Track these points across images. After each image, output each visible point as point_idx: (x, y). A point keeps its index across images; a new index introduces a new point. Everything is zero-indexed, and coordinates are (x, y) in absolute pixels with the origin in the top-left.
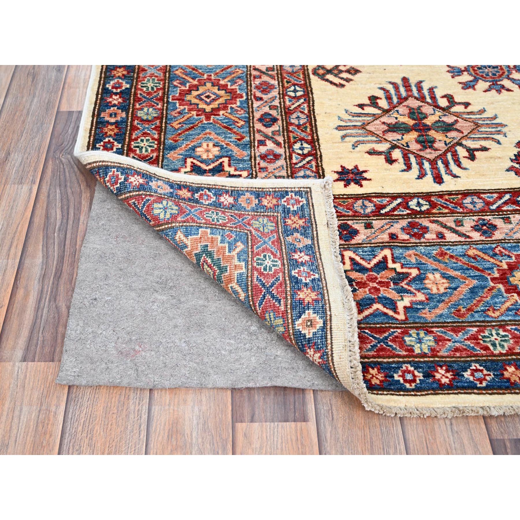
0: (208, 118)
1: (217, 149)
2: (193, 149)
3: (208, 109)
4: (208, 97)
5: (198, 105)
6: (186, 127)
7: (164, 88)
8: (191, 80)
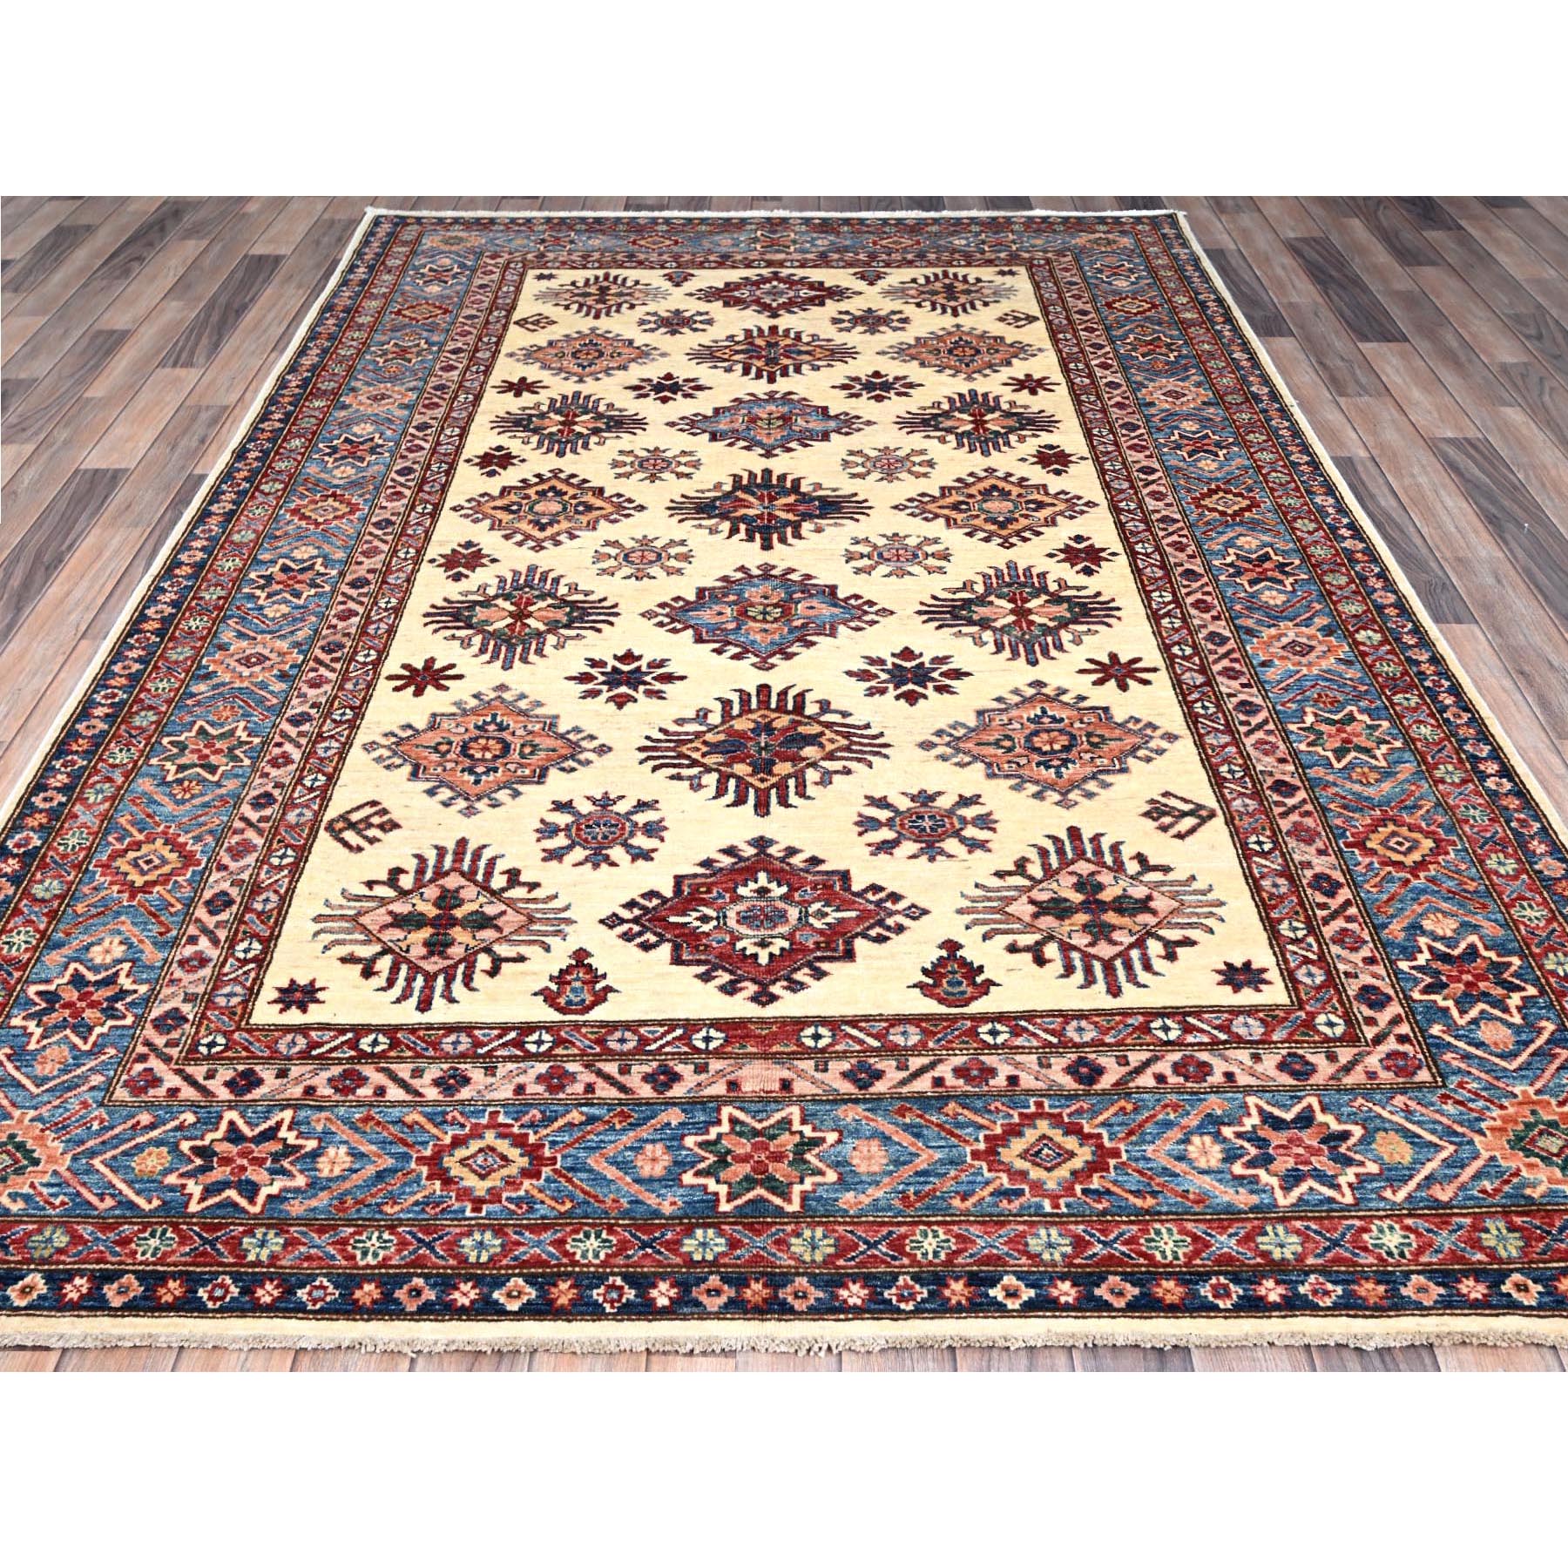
0: (132, 897)
1: (124, 948)
2: (87, 949)
3: (139, 881)
4: (148, 862)
5: (126, 874)
6: (94, 911)
7: (90, 848)
8: (135, 833)
